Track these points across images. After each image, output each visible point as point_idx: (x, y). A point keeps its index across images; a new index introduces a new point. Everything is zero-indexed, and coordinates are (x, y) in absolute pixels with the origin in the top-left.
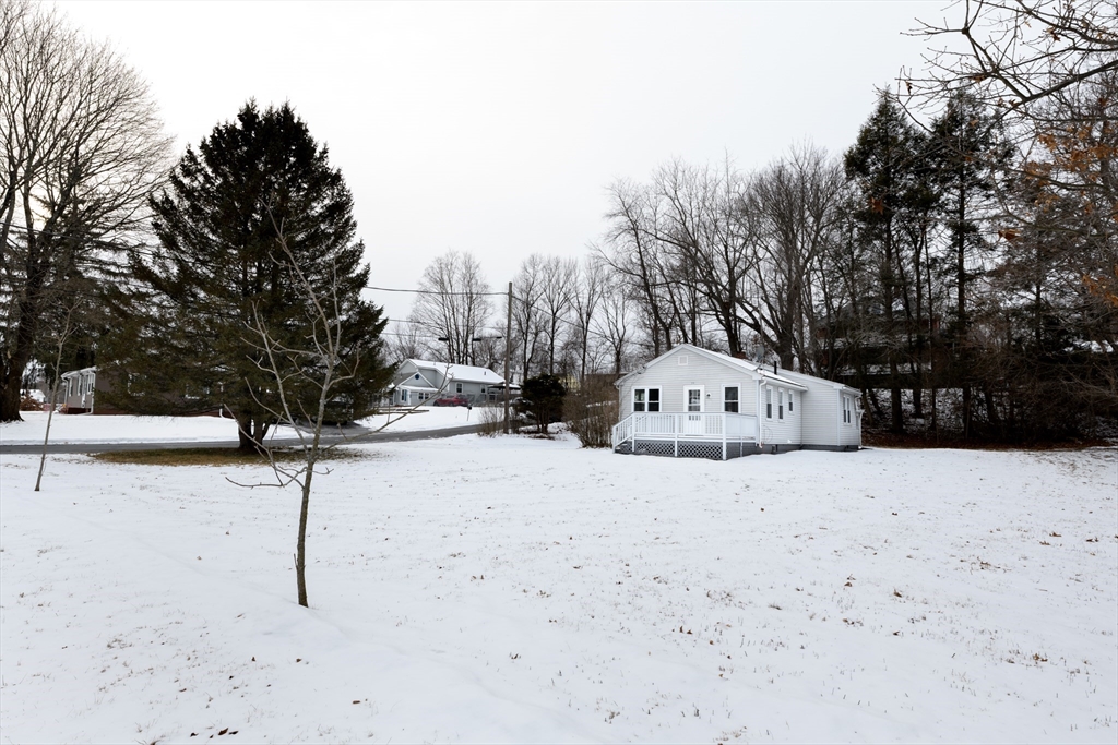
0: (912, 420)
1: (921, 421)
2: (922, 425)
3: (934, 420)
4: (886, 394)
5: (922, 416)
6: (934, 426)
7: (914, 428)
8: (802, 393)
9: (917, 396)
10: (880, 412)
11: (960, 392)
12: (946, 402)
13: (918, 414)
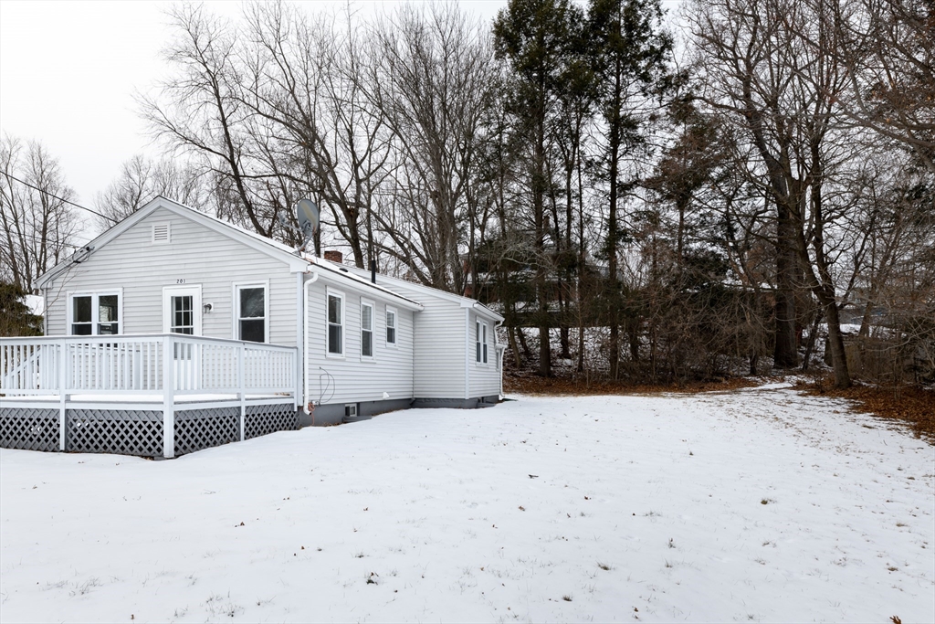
0: (559, 361)
1: (568, 362)
2: (570, 367)
3: (581, 360)
4: (534, 332)
5: (569, 357)
6: (581, 368)
7: (562, 370)
8: (415, 315)
9: (564, 334)
10: (527, 352)
11: (607, 330)
12: (592, 340)
13: (565, 355)
